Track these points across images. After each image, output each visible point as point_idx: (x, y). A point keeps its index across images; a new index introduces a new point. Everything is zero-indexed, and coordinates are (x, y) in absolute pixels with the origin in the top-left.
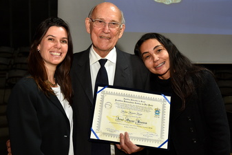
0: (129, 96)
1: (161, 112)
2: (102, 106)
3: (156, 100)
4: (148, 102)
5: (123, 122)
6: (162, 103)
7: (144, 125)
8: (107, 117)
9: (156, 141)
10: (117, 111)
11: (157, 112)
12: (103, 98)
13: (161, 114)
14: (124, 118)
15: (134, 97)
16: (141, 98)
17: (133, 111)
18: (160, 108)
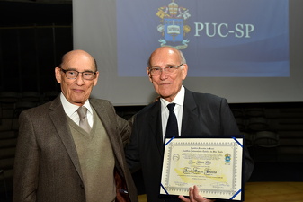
0: (196, 144)
1: (232, 158)
2: (169, 159)
3: (226, 145)
4: (216, 149)
6: (233, 148)
7: (214, 175)
8: (176, 169)
9: (228, 192)
10: (184, 163)
12: (170, 151)
14: (192, 169)
15: (202, 144)
16: (210, 144)
17: (202, 161)
18: (231, 153)
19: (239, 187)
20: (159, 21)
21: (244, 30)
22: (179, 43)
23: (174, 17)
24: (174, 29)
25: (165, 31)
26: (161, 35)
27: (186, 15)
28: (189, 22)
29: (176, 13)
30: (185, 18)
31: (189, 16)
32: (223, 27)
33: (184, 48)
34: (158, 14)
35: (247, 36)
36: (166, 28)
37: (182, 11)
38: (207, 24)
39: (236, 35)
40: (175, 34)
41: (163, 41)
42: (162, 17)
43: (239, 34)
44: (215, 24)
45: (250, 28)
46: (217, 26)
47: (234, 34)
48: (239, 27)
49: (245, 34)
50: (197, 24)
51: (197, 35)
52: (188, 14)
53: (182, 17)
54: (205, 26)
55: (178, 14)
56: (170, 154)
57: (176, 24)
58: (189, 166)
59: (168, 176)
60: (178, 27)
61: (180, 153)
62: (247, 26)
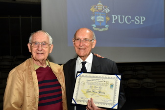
0: (95, 77)
1: (114, 86)
2: (79, 84)
3: (111, 78)
4: (106, 80)
5: (91, 93)
6: (115, 81)
7: (103, 94)
8: (82, 90)
9: (110, 104)
10: (87, 87)
11: (112, 85)
12: (80, 80)
13: (114, 87)
14: (91, 90)
15: (98, 77)
16: (102, 78)
17: (97, 86)
18: (114, 83)
19: (117, 102)
20: (92, 14)
21: (140, 20)
22: (104, 27)
23: (100, 11)
24: (100, 18)
25: (95, 19)
26: (93, 22)
27: (107, 11)
28: (109, 15)
29: (101, 9)
30: (107, 12)
31: (109, 11)
32: (128, 18)
33: (106, 29)
34: (91, 10)
35: (142, 23)
36: (96, 18)
37: (105, 8)
38: (119, 16)
39: (136, 23)
40: (101, 22)
41: (94, 25)
42: (93, 11)
43: (137, 22)
44: (123, 16)
45: (143, 19)
46: (125, 17)
47: (134, 22)
48: (137, 18)
49: (140, 22)
50: (113, 16)
51: (113, 22)
52: (108, 10)
53: (105, 12)
54: (118, 17)
55: (103, 10)
56: (79, 81)
57: (102, 16)
58: (89, 89)
59: (77, 93)
60: (103, 17)
61: (85, 81)
62: (141, 17)
